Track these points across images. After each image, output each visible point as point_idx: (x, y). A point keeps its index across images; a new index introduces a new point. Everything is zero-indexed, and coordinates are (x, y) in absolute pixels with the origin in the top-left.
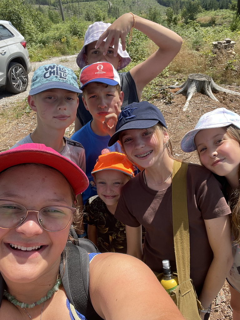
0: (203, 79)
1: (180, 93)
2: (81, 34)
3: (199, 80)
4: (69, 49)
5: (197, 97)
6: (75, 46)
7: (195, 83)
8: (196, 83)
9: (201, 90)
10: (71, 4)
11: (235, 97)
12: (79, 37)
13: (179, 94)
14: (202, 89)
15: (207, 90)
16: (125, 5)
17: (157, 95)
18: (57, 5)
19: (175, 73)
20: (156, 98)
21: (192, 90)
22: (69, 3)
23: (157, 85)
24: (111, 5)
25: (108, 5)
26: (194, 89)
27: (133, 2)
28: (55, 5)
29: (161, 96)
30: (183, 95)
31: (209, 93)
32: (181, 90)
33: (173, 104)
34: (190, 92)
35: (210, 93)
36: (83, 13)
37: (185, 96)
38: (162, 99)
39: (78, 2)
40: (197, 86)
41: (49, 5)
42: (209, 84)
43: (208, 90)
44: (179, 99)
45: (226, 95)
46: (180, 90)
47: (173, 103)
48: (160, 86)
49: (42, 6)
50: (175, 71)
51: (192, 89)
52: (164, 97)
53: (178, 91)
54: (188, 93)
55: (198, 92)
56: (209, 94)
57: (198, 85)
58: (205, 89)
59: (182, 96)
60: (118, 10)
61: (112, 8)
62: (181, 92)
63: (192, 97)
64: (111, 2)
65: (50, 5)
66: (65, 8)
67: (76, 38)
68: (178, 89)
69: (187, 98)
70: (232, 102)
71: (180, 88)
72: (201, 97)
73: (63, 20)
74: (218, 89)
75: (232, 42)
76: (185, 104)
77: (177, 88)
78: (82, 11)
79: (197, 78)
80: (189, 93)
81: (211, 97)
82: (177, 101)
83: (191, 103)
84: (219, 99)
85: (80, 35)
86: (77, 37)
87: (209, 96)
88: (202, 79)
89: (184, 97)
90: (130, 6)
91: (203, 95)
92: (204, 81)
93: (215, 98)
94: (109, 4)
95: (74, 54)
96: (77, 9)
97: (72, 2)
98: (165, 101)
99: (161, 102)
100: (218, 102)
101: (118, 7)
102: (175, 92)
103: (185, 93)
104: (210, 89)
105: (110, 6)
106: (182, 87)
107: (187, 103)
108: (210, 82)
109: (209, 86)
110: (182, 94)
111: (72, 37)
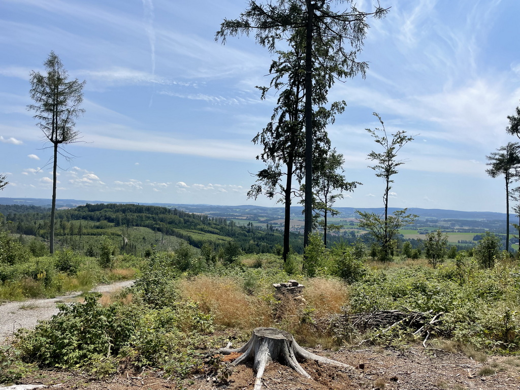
0: (280, 337)
1: (241, 363)
2: (74, 270)
3: (272, 337)
4: (46, 290)
5: (274, 370)
6: (59, 285)
7: (266, 343)
8: (268, 344)
9: (279, 357)
10: (69, 237)
11: (334, 369)
12: (68, 274)
13: (238, 364)
14: (280, 354)
15: (288, 356)
16: (145, 243)
17: (199, 367)
18: (47, 237)
19: (224, 327)
20: (197, 372)
21: (263, 357)
22: (67, 235)
23: (197, 348)
24: (126, 241)
25: (122, 242)
26: (266, 354)
27: (156, 240)
28: (46, 237)
29: (207, 369)
30: (248, 366)
31: (292, 361)
32: (243, 356)
33: (231, 386)
34: (259, 360)
35: (294, 362)
36: (85, 248)
37: (251, 367)
38: (208, 374)
39: (80, 235)
40: (272, 350)
41: (35, 236)
42: (291, 346)
43: (290, 356)
44: (241, 374)
45: (319, 366)
46: (240, 357)
47: (232, 384)
48: (202, 349)
49: (24, 236)
50: (223, 324)
51: (264, 354)
52: (211, 372)
53: (237, 359)
54: (256, 362)
55: (273, 360)
56: (294, 364)
57: (272, 348)
58: (285, 354)
59: (245, 369)
60: (135, 247)
61: (127, 245)
62: (243, 360)
63: (265, 371)
64: (127, 238)
65: (38, 235)
66: (59, 241)
67: (63, 275)
68: (236, 356)
69: (255, 372)
70: (333, 378)
71: (239, 352)
72: (281, 369)
73: (51, 252)
74: (304, 355)
75: (299, 285)
76: (255, 386)
77: (234, 353)
78: (83, 246)
79: (270, 335)
80: (259, 362)
81: (298, 370)
82: (239, 378)
83: (265, 384)
84: (311, 373)
85: (71, 271)
86: (66, 274)
87: (293, 369)
88: (277, 336)
89: (249, 371)
90: (152, 244)
91: (282, 366)
92: (282, 341)
93: (304, 373)
94: (124, 240)
95: (54, 297)
96: (77, 243)
97: (71, 235)
98: (214, 379)
99: (208, 381)
100: (310, 379)
101: (135, 244)
102: (232, 361)
103: (250, 362)
104: (293, 355)
105: (124, 242)
106: (243, 351)
107: (258, 382)
108: (291, 342)
109: (290, 350)
110: (244, 363)
111: (58, 273)
